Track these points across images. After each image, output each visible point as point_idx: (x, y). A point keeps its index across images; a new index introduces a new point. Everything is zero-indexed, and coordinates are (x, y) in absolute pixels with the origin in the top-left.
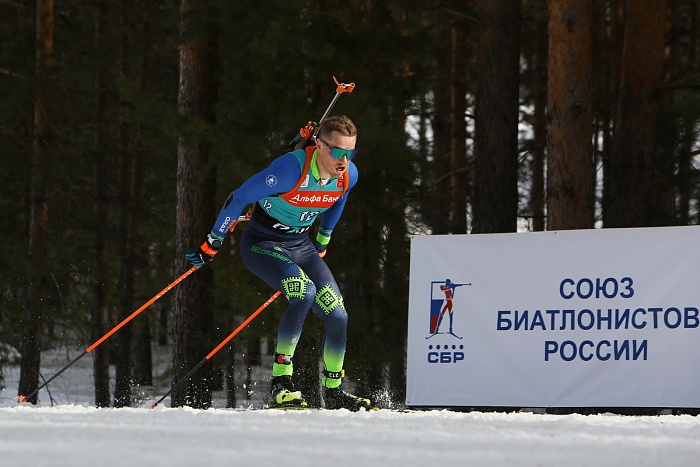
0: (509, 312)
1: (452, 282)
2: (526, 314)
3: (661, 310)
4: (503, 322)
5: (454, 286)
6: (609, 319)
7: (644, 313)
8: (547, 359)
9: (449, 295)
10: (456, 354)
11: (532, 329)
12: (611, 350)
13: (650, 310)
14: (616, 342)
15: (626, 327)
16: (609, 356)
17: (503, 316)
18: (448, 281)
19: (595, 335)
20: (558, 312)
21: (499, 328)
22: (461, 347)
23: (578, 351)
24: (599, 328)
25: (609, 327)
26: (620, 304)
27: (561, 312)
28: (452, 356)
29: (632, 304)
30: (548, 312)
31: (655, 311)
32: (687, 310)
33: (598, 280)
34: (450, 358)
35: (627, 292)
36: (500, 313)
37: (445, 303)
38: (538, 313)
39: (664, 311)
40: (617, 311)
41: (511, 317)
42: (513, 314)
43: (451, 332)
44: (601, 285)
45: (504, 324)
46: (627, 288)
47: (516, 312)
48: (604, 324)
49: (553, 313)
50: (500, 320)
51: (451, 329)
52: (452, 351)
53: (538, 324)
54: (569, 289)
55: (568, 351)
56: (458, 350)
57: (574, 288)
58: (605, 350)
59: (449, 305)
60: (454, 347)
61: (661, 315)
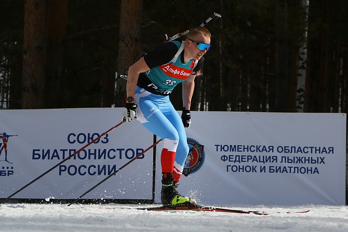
0: (39, 150)
1: (7, 134)
2: (48, 151)
3: (124, 150)
4: (35, 155)
5: (8, 136)
6: (95, 154)
7: (114, 151)
8: (60, 174)
9: (5, 141)
10: (9, 171)
11: (52, 159)
12: (96, 170)
13: (117, 150)
14: (99, 166)
15: (105, 158)
16: (95, 173)
17: (36, 152)
18: (5, 134)
19: (87, 162)
20: (67, 150)
21: (34, 158)
22: (12, 168)
23: (78, 170)
24: (89, 158)
25: (95, 158)
26: (100, 146)
27: (68, 150)
28: (7, 172)
29: (107, 147)
30: (61, 150)
31: (120, 150)
32: (137, 150)
33: (89, 134)
34: (5, 174)
35: (105, 140)
36: (34, 151)
37: (3, 145)
38: (55, 151)
39: (125, 150)
40: (99, 150)
41: (41, 153)
42: (41, 151)
43: (6, 160)
44: (91, 137)
45: (36, 156)
46: (105, 138)
47: (43, 150)
48: (92, 156)
49: (64, 151)
50: (34, 154)
51: (6, 158)
52: (7, 170)
53: (55, 156)
54: (72, 138)
55: (72, 170)
56: (10, 169)
57: (75, 138)
58: (92, 170)
59: (5, 146)
60: (8, 168)
61: (123, 152)
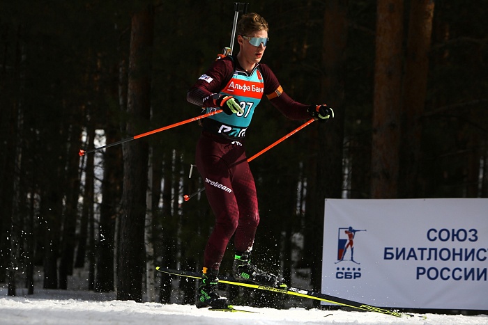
0: (392, 249)
1: (354, 228)
2: (403, 250)
4: (387, 254)
5: (355, 231)
6: (460, 254)
7: (485, 251)
8: (418, 278)
9: (351, 237)
10: (355, 273)
11: (408, 259)
12: (462, 274)
14: (466, 269)
15: (473, 260)
16: (460, 277)
17: (388, 251)
18: (351, 228)
19: (451, 264)
20: (426, 249)
21: (385, 258)
22: (359, 269)
23: (439, 274)
24: (454, 259)
25: (461, 260)
26: (468, 245)
27: (428, 251)
28: (353, 275)
29: (476, 246)
30: (419, 249)
33: (453, 230)
34: (351, 276)
35: (473, 238)
36: (386, 249)
37: (348, 242)
38: (412, 250)
40: (466, 250)
41: (394, 252)
42: (395, 249)
43: (352, 260)
44: (455, 233)
45: (389, 256)
46: (473, 235)
47: (397, 249)
48: (457, 257)
49: (422, 250)
50: (386, 253)
51: (352, 258)
52: (353, 272)
53: (412, 256)
54: (433, 235)
55: (433, 273)
56: (357, 271)
57: (437, 235)
58: (457, 274)
59: (351, 243)
60: (354, 269)
